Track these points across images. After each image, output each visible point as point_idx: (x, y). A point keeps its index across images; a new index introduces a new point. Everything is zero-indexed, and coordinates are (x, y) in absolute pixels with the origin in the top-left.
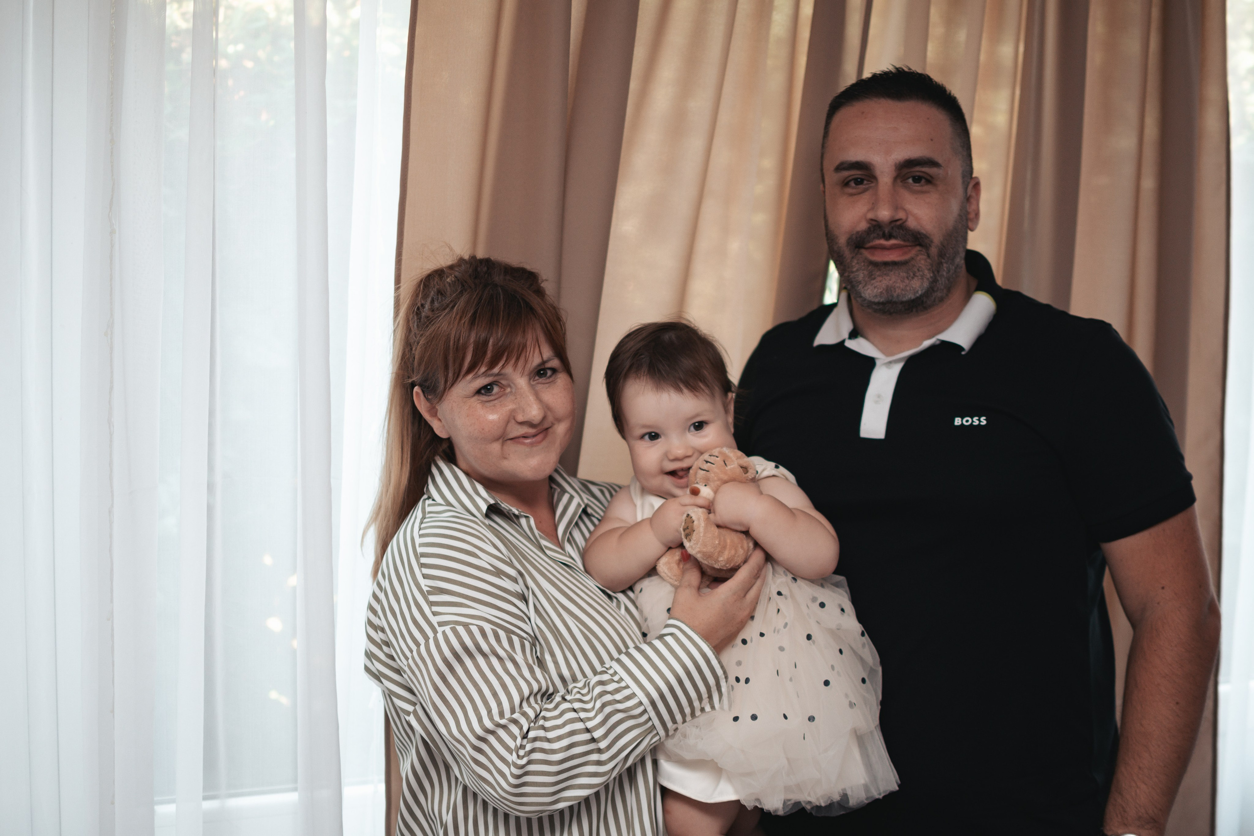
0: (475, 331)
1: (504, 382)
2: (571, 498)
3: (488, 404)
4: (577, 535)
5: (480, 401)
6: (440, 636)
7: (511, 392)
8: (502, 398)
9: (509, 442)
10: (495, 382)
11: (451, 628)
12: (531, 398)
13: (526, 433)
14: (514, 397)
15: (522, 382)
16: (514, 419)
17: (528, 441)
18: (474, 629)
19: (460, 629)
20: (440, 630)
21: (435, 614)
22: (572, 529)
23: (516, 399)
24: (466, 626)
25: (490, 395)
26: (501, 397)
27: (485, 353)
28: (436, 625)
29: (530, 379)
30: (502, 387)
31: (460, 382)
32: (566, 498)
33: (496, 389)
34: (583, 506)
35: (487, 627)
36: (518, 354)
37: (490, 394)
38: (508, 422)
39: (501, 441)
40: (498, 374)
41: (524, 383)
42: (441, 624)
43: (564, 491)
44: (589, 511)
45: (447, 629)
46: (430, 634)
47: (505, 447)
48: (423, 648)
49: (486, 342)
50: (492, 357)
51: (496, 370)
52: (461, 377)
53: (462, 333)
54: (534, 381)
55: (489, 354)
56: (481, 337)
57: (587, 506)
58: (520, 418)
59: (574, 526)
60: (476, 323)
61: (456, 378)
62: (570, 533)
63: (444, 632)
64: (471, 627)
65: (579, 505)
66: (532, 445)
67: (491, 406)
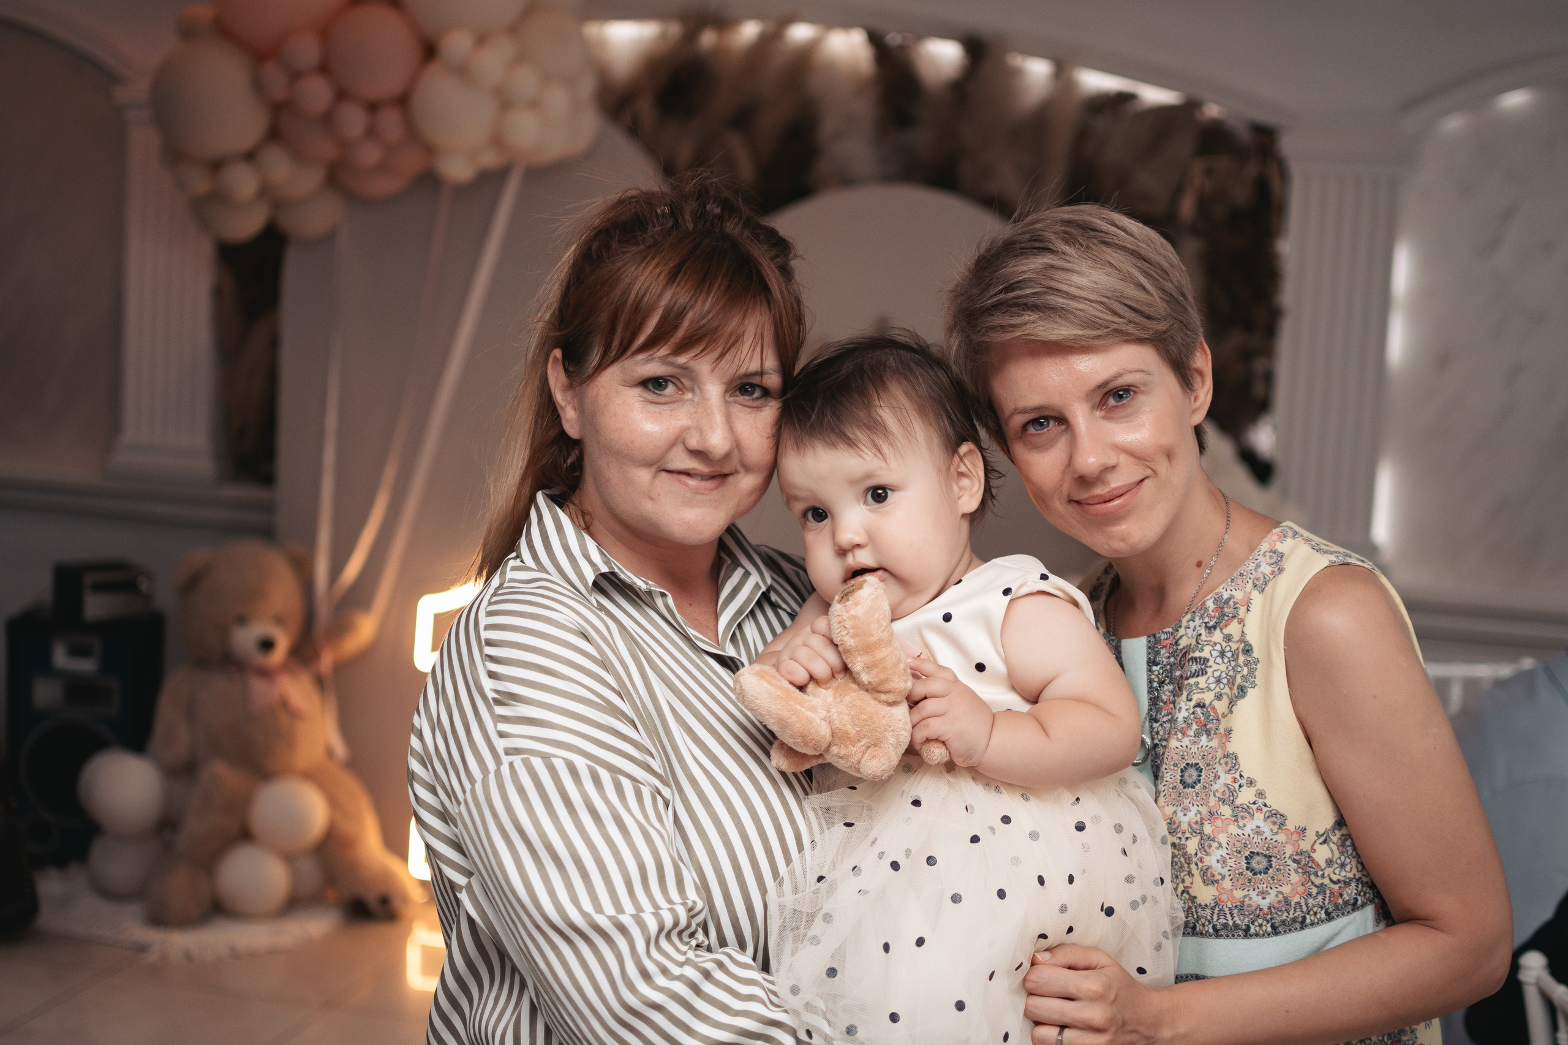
0: (672, 291)
1: (686, 382)
2: (747, 574)
3: (651, 407)
4: (750, 629)
5: (642, 399)
6: (505, 769)
7: (692, 400)
8: (675, 405)
9: (664, 474)
10: (672, 376)
11: (523, 760)
12: (719, 418)
13: (694, 469)
14: (694, 410)
15: (714, 390)
16: (684, 443)
17: (692, 482)
18: (559, 764)
19: (537, 763)
20: (506, 759)
21: (502, 735)
22: (743, 619)
23: (695, 412)
24: (546, 758)
25: (661, 395)
26: (674, 402)
27: (676, 328)
28: (501, 753)
29: (726, 391)
30: (681, 389)
31: (626, 359)
32: (738, 574)
33: (670, 389)
34: (764, 589)
35: (580, 763)
36: (725, 346)
37: (661, 393)
38: (673, 445)
39: (654, 469)
40: (684, 368)
41: (715, 393)
42: (508, 752)
43: (737, 564)
44: (774, 597)
45: (517, 760)
46: (491, 765)
47: (657, 482)
48: (479, 787)
49: (682, 313)
50: (684, 338)
51: (682, 360)
52: (629, 354)
53: (652, 287)
54: (731, 396)
55: (680, 333)
56: (679, 302)
57: (770, 589)
58: (693, 442)
59: (747, 615)
60: (678, 280)
61: (623, 351)
62: (740, 626)
63: (511, 764)
64: (554, 760)
65: (757, 586)
66: (697, 491)
67: (655, 412)
